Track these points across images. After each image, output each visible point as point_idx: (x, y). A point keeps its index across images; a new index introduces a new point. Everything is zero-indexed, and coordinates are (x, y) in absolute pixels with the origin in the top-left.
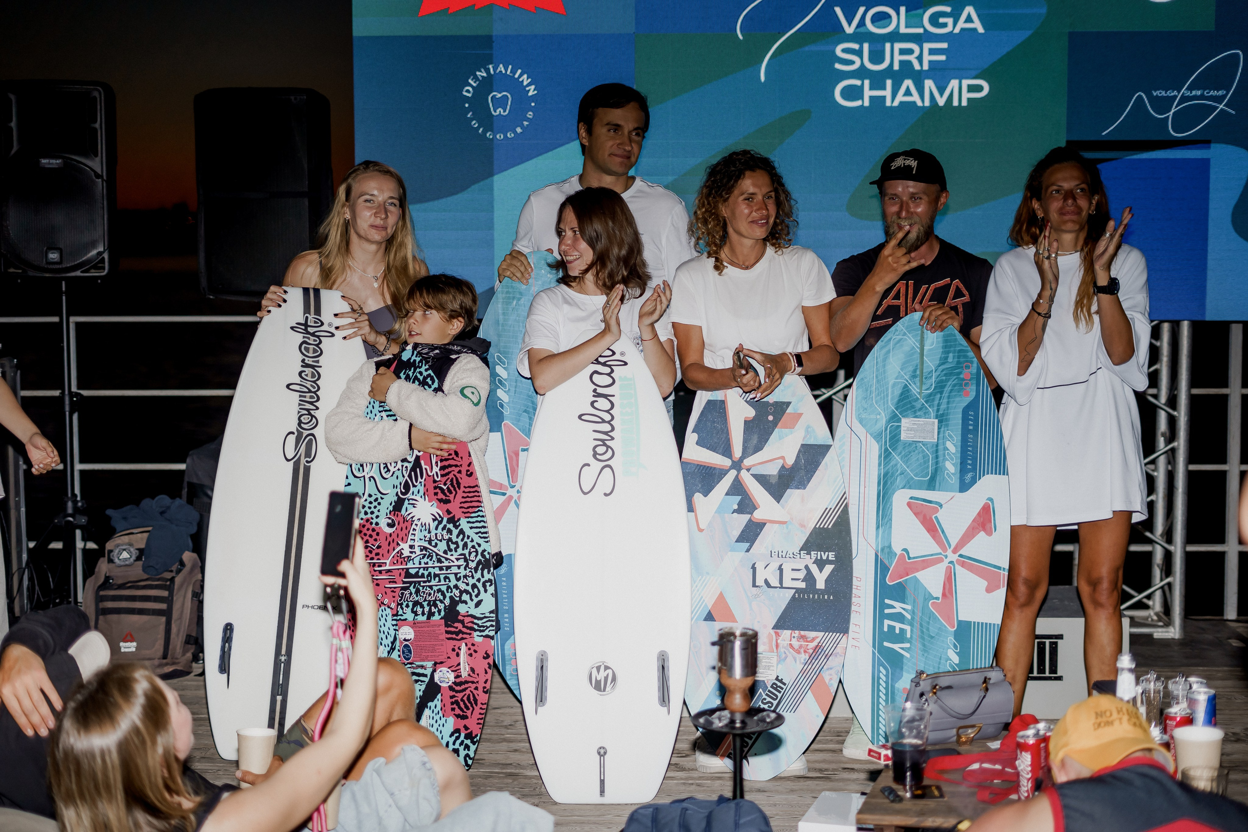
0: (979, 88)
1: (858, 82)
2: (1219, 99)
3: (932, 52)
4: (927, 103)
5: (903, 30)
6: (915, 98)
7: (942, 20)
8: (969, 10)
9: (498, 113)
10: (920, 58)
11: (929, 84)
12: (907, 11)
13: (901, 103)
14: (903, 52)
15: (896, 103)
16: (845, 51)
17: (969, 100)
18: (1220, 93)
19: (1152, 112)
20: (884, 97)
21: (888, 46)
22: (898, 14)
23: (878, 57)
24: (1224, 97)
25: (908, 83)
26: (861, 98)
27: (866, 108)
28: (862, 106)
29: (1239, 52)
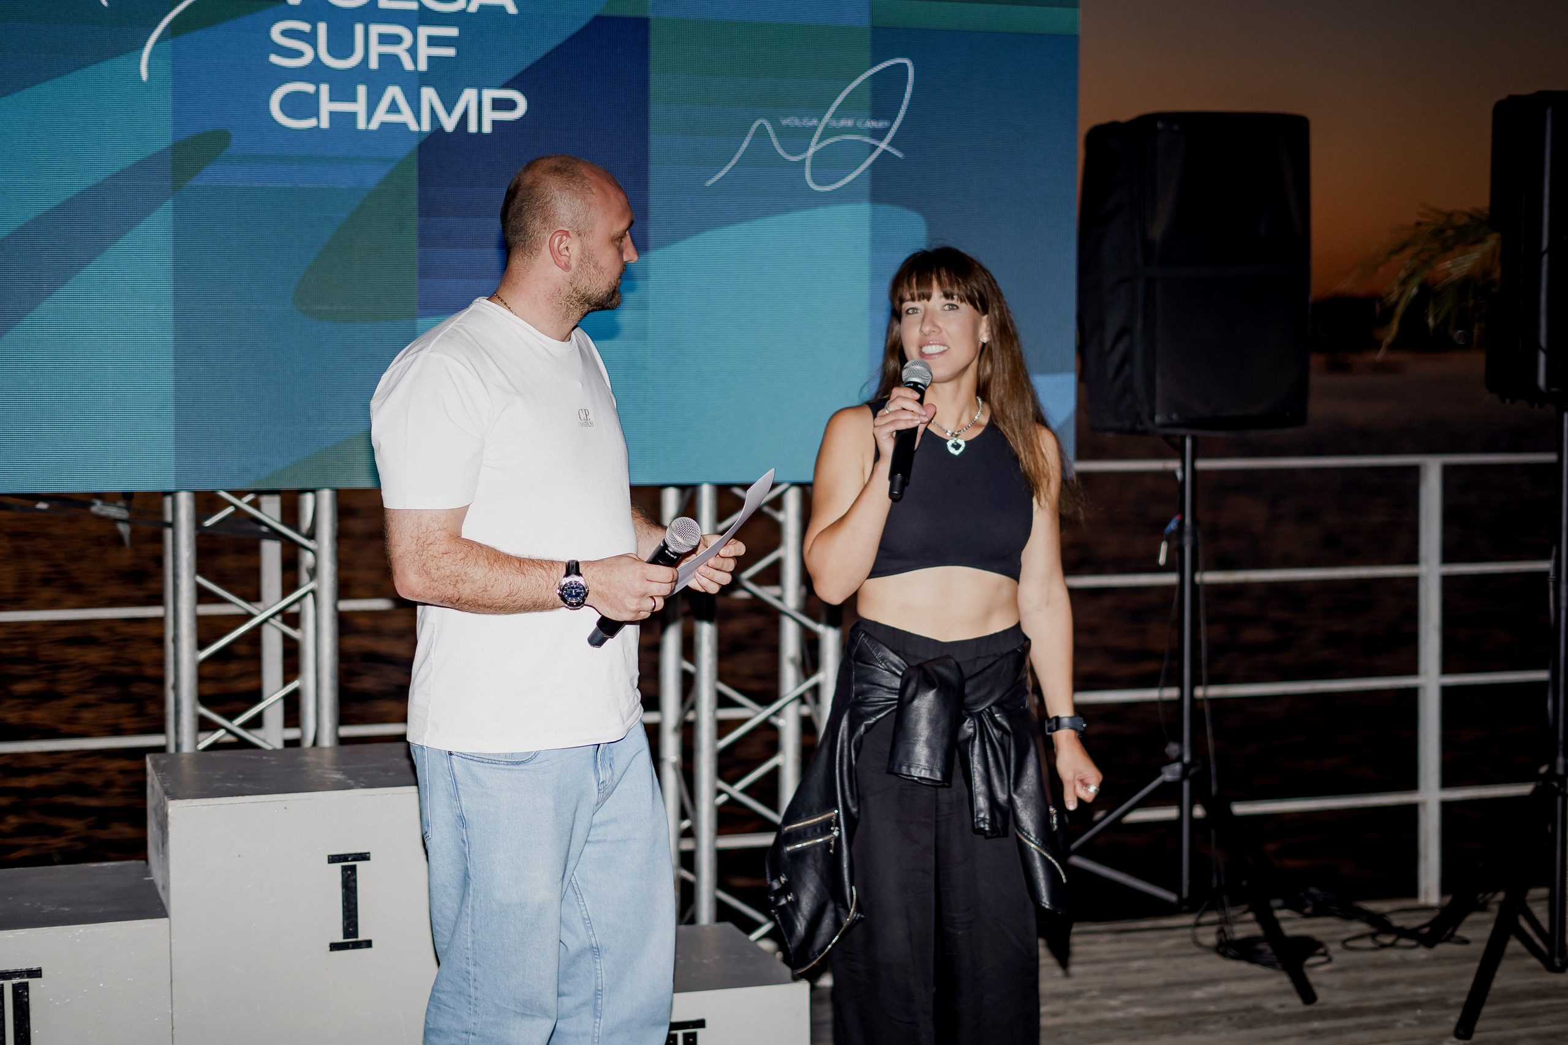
0: (510, 105)
1: (310, 88)
2: (879, 135)
3: (433, 41)
4: (426, 127)
6: (406, 116)
10: (413, 51)
11: (429, 95)
13: (384, 125)
14: (384, 39)
15: (374, 125)
16: (286, 33)
17: (495, 123)
18: (881, 124)
19: (781, 151)
20: (353, 115)
21: (359, 29)
23: (341, 45)
24: (886, 131)
25: (394, 92)
26: (316, 114)
27: (324, 130)
28: (317, 127)
29: (907, 61)
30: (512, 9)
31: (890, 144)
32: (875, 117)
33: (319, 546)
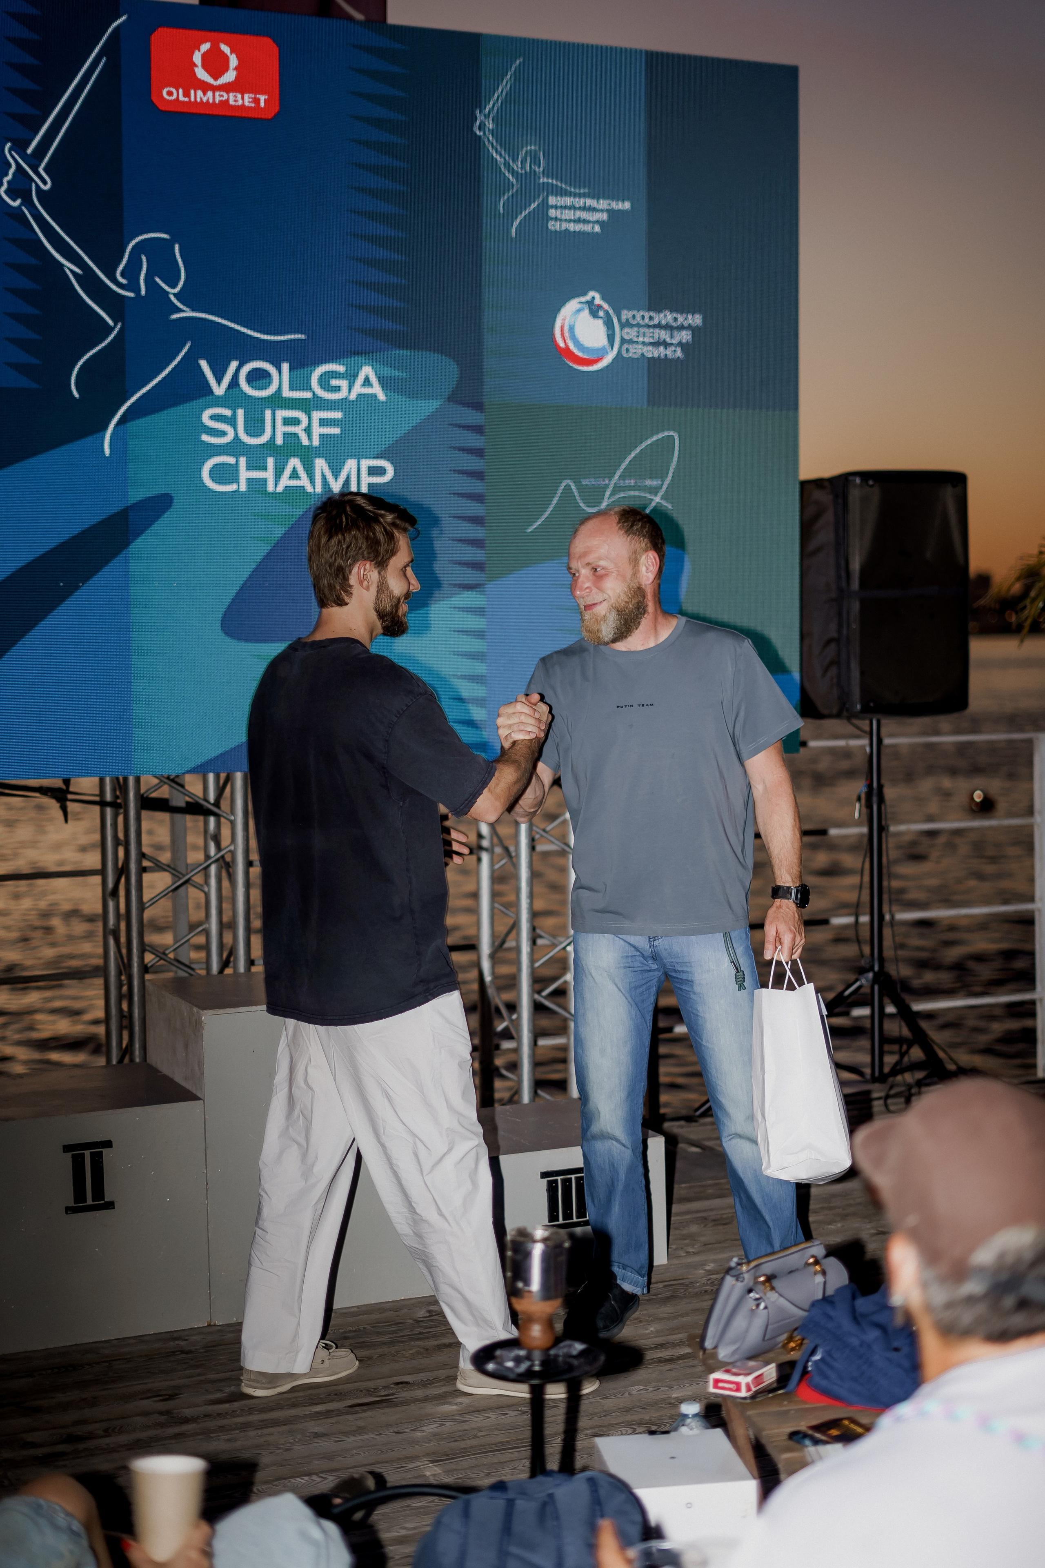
0: (381, 471)
1: (231, 460)
2: (655, 491)
3: (323, 423)
4: (319, 489)
5: (287, 393)
6: (304, 481)
7: (334, 382)
10: (308, 430)
11: (320, 464)
12: (291, 369)
13: (287, 488)
14: (287, 421)
15: (280, 489)
16: (213, 417)
18: (656, 483)
19: (582, 505)
20: (265, 481)
21: (268, 413)
22: (280, 372)
23: (255, 426)
25: (294, 462)
26: (236, 480)
27: (243, 493)
28: (237, 491)
29: (674, 434)
30: (382, 397)
31: (662, 498)
32: (652, 478)
33: (235, 817)
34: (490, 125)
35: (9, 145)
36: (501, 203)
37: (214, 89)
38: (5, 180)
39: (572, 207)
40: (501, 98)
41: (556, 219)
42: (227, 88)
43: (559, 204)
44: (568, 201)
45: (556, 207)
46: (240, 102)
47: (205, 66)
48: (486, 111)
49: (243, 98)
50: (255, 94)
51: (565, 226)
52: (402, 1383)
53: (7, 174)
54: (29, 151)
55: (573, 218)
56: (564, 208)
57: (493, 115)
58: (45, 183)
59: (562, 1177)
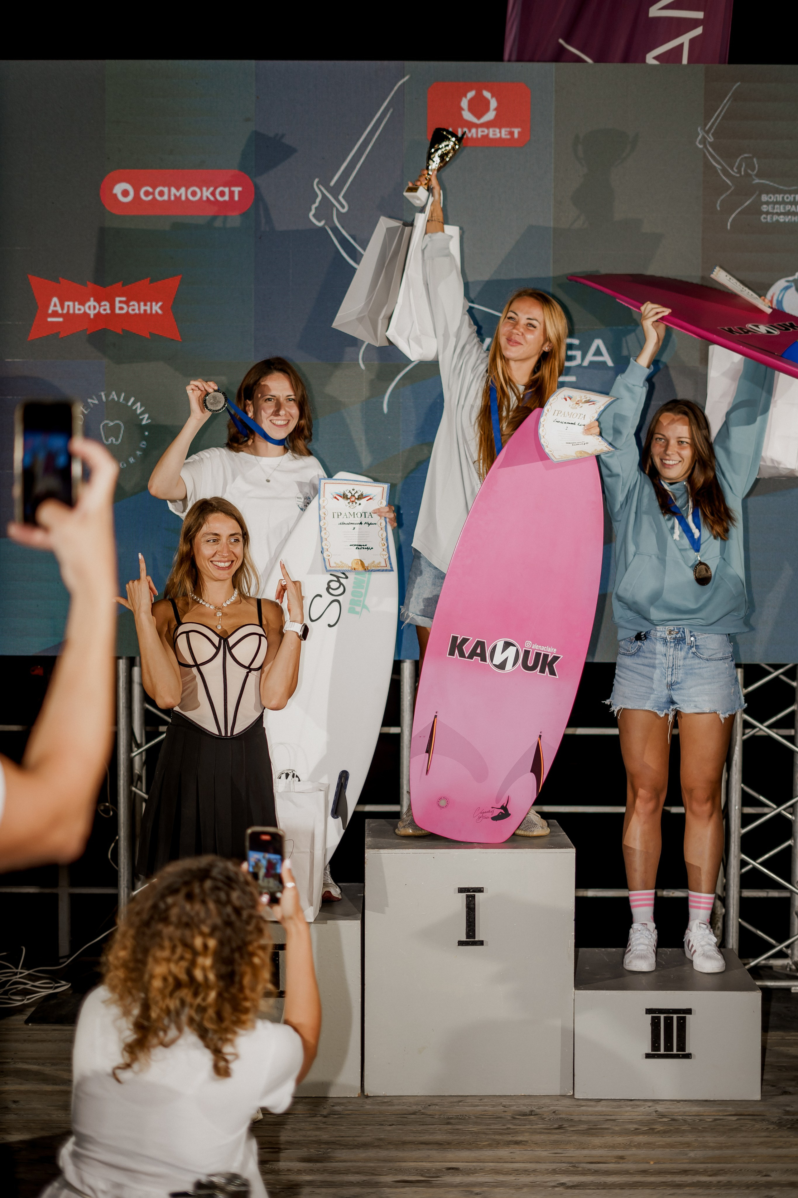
8: (598, 343)
9: (110, 442)
30: (610, 363)
34: (711, 139)
35: (316, 180)
36: (719, 202)
37: (477, 126)
38: (314, 207)
39: (783, 202)
40: (721, 116)
41: (767, 213)
42: (488, 125)
43: (771, 200)
44: (779, 197)
45: (767, 203)
46: (498, 135)
47: (471, 109)
48: (707, 128)
49: (500, 132)
50: (511, 127)
51: (775, 218)
52: (453, 1169)
53: (314, 202)
54: (332, 183)
55: (782, 211)
56: (775, 203)
57: (713, 131)
58: (343, 207)
59: (665, 1015)
